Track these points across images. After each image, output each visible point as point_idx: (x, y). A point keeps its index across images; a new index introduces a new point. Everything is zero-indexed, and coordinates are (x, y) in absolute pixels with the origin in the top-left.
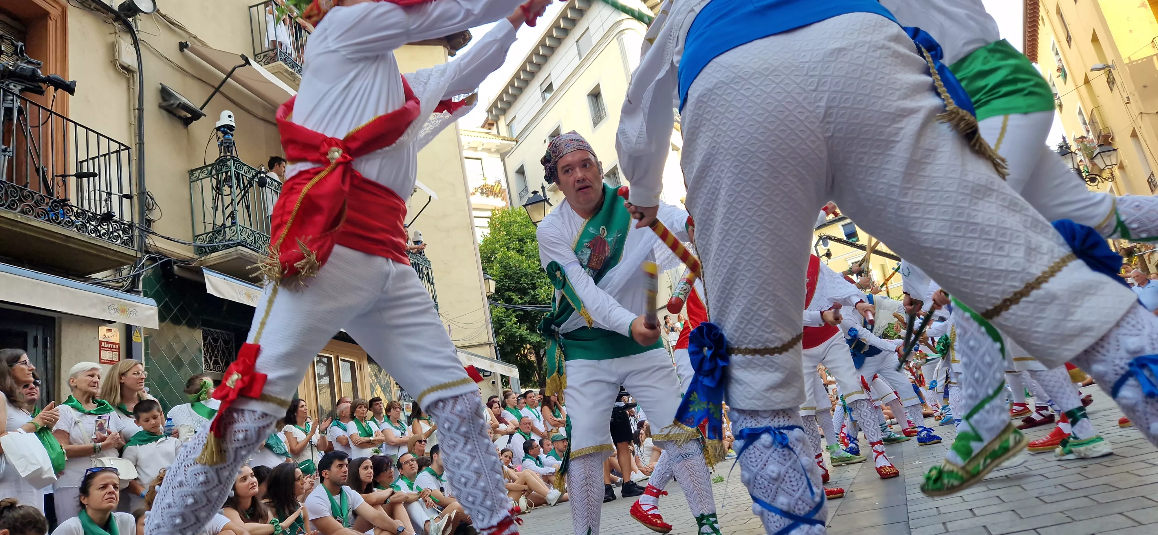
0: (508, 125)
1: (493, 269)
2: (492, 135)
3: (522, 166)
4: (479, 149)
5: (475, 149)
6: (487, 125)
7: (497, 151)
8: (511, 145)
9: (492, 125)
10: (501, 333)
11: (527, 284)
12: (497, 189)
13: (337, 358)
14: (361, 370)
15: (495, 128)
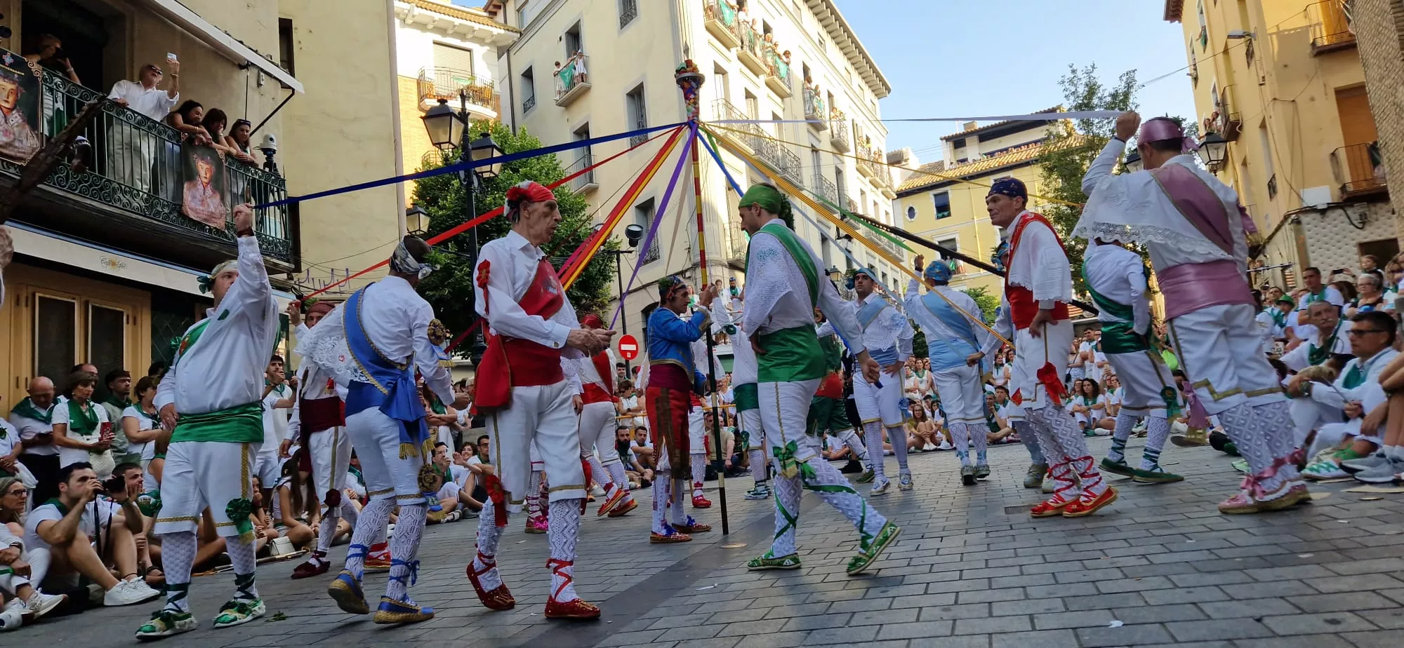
0: (518, 11)
1: (447, 200)
2: (496, 23)
3: (531, 67)
4: (470, 36)
5: (463, 37)
6: (491, 8)
7: (493, 43)
8: (514, 37)
9: (499, 7)
10: (444, 287)
11: (491, 226)
12: (487, 94)
13: (87, 303)
14: (135, 323)
15: (501, 13)
